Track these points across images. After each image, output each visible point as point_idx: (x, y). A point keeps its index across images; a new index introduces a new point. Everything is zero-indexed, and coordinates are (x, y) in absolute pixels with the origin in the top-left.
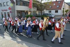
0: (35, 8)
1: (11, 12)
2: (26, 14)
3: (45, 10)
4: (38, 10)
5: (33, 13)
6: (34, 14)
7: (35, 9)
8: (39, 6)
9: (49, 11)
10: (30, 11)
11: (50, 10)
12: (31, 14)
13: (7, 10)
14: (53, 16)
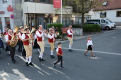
0: (67, 7)
2: (47, 21)
3: (91, 13)
4: (74, 11)
5: (64, 20)
6: (66, 21)
7: (67, 11)
8: (77, 3)
9: (101, 13)
10: (56, 15)
11: (103, 12)
12: (58, 21)
14: (111, 25)
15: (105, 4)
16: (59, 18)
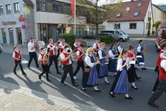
0: (81, 17)
1: (24, 27)
2: (60, 32)
5: (78, 30)
6: (80, 32)
7: (81, 21)
8: (91, 13)
9: (115, 25)
10: (70, 25)
11: (117, 23)
12: (72, 31)
13: (14, 23)
14: (124, 37)
15: (119, 15)
16: (73, 28)
